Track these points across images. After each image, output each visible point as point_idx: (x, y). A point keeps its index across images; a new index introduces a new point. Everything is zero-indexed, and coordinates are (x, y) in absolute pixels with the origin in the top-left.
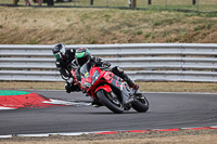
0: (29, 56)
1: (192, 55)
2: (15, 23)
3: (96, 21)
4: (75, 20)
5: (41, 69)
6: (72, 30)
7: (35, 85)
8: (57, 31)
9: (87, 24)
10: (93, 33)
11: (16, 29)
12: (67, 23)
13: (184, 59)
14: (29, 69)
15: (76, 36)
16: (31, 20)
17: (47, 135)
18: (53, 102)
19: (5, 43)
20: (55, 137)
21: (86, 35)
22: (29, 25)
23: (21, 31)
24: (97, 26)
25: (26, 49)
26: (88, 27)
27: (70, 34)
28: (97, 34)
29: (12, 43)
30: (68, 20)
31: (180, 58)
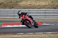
0: (38, 12)
2: (34, 3)
3: (56, 3)
4: (50, 3)
5: (41, 16)
6: (49, 5)
7: (39, 20)
10: (55, 6)
11: (34, 5)
12: (48, 3)
14: (38, 16)
15: (50, 7)
17: (42, 33)
18: (44, 24)
19: (31, 9)
20: (45, 33)
21: (53, 6)
22: (38, 4)
23: (36, 5)
24: (56, 4)
25: (37, 10)
26: (54, 5)
27: (49, 6)
28: (56, 6)
29: (33, 9)
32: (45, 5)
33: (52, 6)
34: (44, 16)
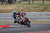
0: (5, 16)
1: (43, 15)
2: (2, 8)
4: (16, 7)
5: (8, 19)
6: (15, 10)
8: (12, 10)
9: (19, 8)
10: (20, 10)
11: (2, 10)
12: (14, 8)
13: (41, 16)
14: (5, 19)
16: (6, 7)
18: (11, 26)
30: (14, 7)
31: (40, 16)
34: (11, 19)
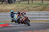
0: (5, 15)
1: (42, 14)
5: (8, 18)
11: (2, 9)
13: (40, 15)
14: (5, 18)
16: (5, 7)
18: (11, 25)
23: (3, 10)
24: (20, 8)
27: (14, 10)
29: (1, 12)
30: (14, 7)
31: (39, 15)
32: (11, 9)
33: (17, 9)
